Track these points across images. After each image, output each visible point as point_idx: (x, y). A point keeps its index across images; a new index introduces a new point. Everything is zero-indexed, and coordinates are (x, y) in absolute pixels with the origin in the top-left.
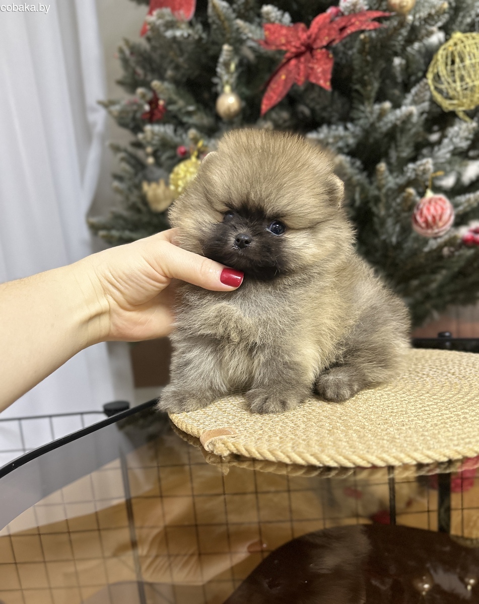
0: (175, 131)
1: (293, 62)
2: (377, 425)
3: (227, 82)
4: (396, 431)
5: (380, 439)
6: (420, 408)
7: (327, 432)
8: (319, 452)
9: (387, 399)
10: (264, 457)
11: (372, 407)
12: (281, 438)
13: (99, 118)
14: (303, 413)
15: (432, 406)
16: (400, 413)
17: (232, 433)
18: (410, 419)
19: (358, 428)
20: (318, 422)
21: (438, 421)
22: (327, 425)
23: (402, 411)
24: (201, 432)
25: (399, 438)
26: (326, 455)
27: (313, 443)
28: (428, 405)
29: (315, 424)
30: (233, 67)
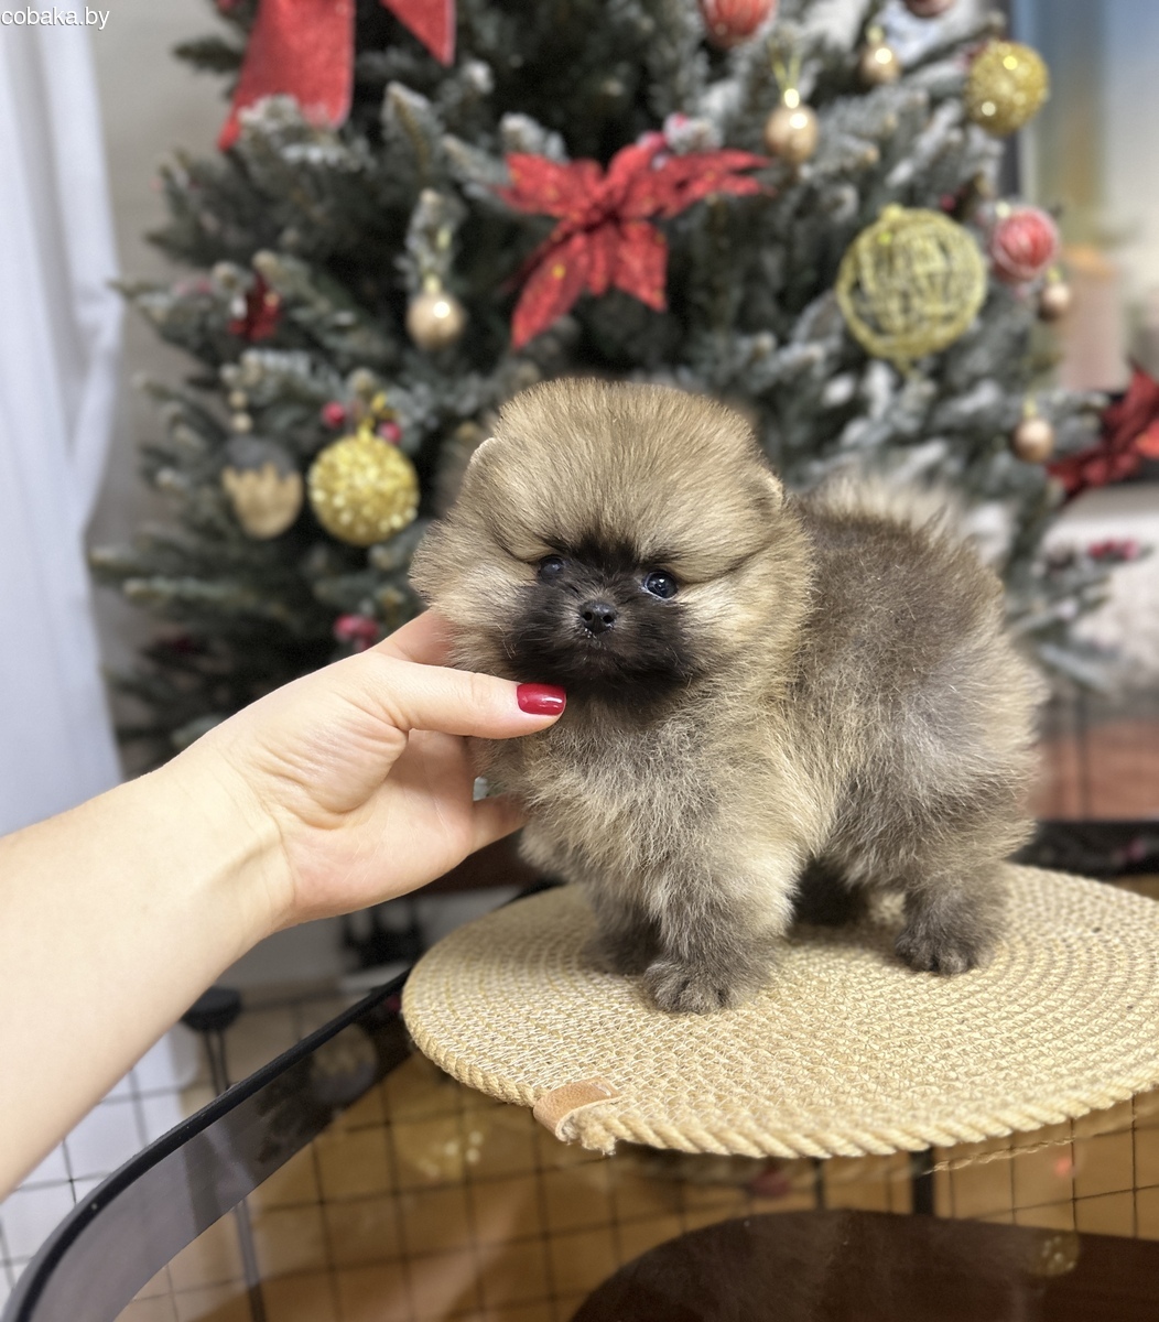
0: (314, 368)
1: (579, 242)
2: (897, 1049)
3: (432, 271)
4: (943, 1062)
5: (921, 1084)
6: (959, 1000)
7: (806, 1072)
8: (817, 1128)
9: (882, 982)
10: (702, 1149)
11: (863, 1004)
12: (720, 1098)
13: (106, 317)
14: (731, 1026)
15: (979, 996)
16: (927, 1014)
17: (609, 1094)
18: (954, 1029)
19: (864, 1059)
20: (772, 1049)
21: (1009, 1030)
22: (798, 1054)
23: (926, 1010)
24: (530, 1093)
25: (957, 1079)
26: (838, 1134)
27: (793, 1103)
28: (972, 994)
29: (770, 1055)
30: (444, 238)
